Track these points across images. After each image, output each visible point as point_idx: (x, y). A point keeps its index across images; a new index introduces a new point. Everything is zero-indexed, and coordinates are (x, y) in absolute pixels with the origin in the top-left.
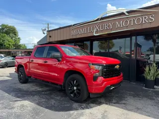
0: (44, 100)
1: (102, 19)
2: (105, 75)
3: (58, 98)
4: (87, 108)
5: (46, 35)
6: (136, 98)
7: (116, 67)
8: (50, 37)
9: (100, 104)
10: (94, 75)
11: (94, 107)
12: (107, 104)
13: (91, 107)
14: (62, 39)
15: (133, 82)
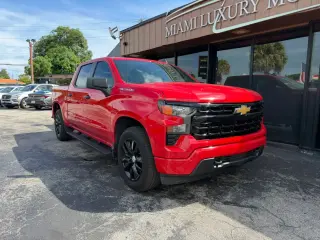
5: (118, 41)
6: (295, 194)
7: (238, 110)
8: (125, 44)
11: (170, 206)
12: (205, 203)
13: (160, 208)
15: (308, 150)
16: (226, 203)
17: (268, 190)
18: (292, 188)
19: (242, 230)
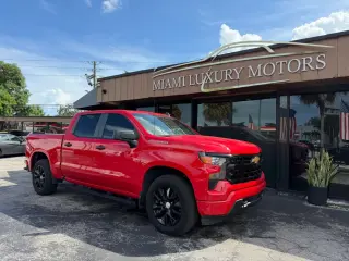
0: (100, 232)
1: (219, 58)
2: (232, 178)
3: (130, 227)
4: (196, 247)
6: (293, 226)
7: (253, 160)
8: (104, 92)
9: (221, 238)
10: (211, 176)
11: (210, 244)
12: (235, 238)
13: (204, 247)
14: (130, 97)
15: (283, 191)
16: (251, 237)
17: (274, 224)
18: (289, 221)
19: (276, 254)
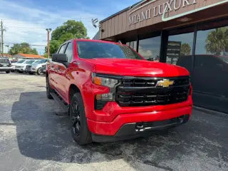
7: (160, 83)
16: (146, 162)
